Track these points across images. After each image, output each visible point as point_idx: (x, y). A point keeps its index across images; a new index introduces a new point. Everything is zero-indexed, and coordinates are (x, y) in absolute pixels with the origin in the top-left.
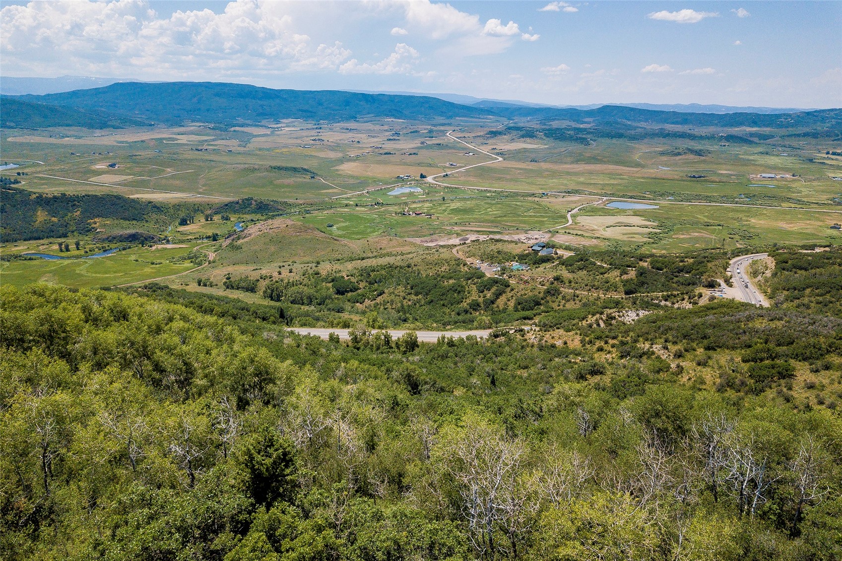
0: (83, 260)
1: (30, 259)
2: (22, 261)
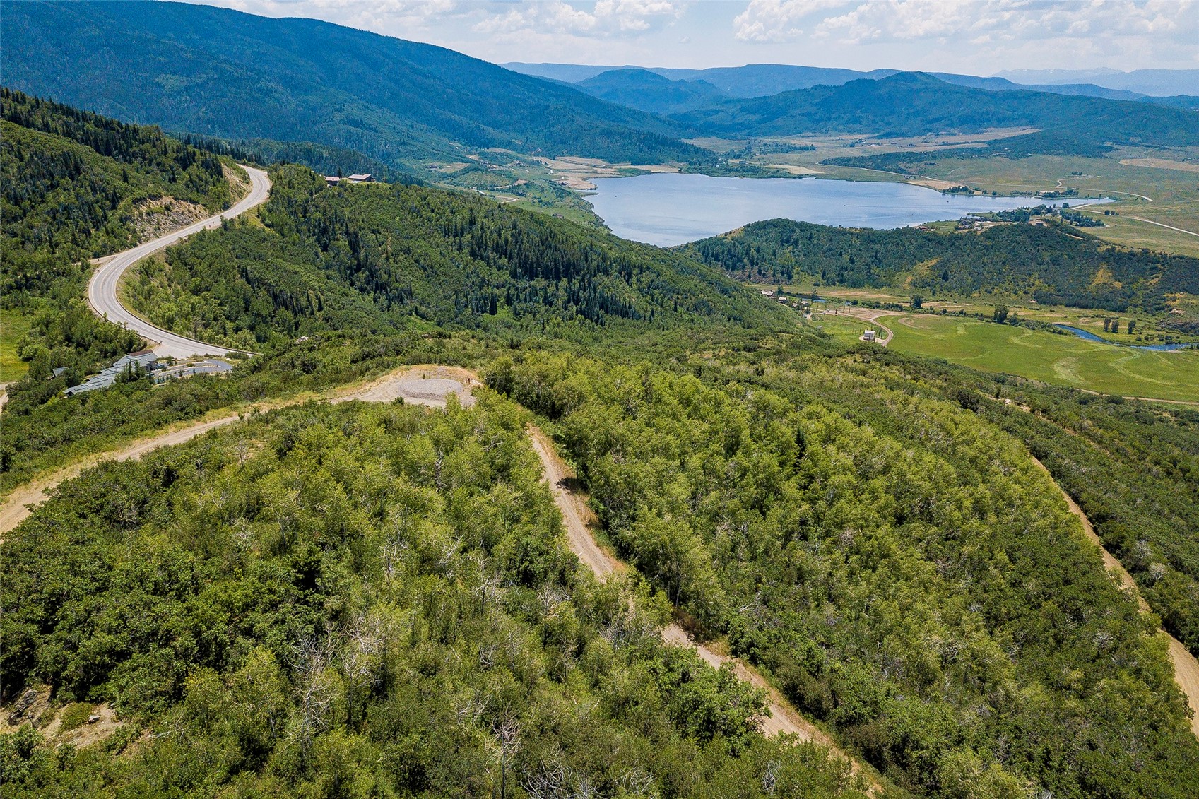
0: (1128, 350)
1: (1060, 333)
2: (1048, 333)
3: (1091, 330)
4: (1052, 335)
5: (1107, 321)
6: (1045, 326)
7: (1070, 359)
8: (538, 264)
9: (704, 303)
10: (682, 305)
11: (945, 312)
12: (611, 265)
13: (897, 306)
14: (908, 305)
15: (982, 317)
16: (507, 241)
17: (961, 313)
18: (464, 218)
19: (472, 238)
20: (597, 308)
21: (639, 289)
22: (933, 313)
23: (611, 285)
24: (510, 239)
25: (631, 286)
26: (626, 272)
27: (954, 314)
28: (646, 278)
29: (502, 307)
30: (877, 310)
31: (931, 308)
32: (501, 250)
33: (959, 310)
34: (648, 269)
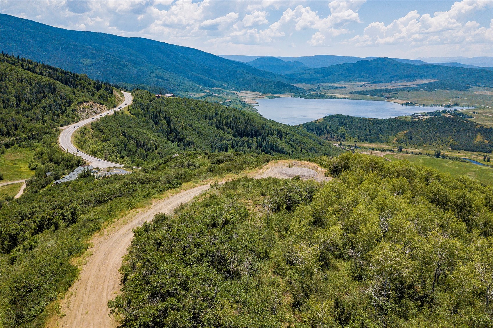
1: (465, 162)
2: (459, 162)
3: (478, 161)
4: (461, 163)
5: (485, 157)
6: (457, 159)
7: (472, 173)
8: (244, 131)
9: (313, 148)
10: (304, 149)
11: (412, 153)
12: (273, 132)
13: (392, 150)
14: (396, 150)
15: (429, 155)
16: (231, 122)
17: (420, 153)
18: (213, 112)
19: (217, 120)
20: (270, 149)
21: (286, 142)
22: (408, 153)
23: (274, 139)
24: (232, 121)
25: (282, 141)
26: (280, 135)
27: (416, 154)
28: (288, 137)
29: (230, 148)
30: (383, 152)
31: (407, 151)
32: (228, 125)
33: (419, 152)
34: (289, 133)
